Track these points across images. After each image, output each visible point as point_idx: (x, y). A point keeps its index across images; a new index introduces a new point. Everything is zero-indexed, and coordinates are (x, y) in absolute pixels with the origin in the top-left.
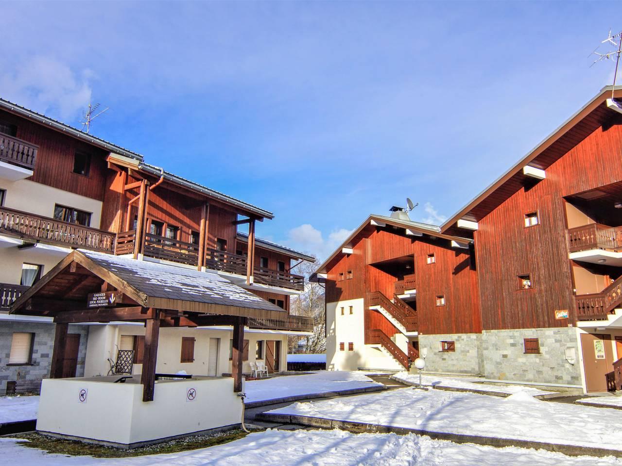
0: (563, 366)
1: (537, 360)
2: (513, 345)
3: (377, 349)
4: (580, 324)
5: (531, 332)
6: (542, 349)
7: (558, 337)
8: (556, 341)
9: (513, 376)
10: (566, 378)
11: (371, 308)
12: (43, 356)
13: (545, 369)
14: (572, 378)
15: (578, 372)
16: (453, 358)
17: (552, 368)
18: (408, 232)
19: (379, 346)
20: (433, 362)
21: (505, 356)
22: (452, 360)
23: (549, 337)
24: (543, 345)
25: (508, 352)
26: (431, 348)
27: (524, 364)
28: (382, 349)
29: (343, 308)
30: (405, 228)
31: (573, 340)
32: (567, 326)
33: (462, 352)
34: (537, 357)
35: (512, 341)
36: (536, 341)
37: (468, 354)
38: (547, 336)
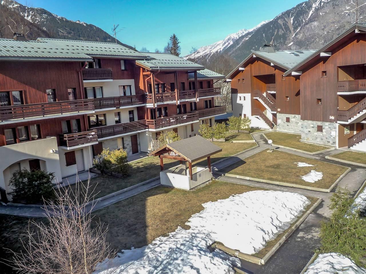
0: (331, 138)
1: (321, 134)
2: (313, 127)
3: (257, 118)
4: (338, 122)
5: (320, 123)
6: (324, 130)
7: (330, 126)
8: (329, 128)
9: (312, 140)
10: (331, 142)
11: (254, 98)
12: (128, 145)
13: (324, 138)
14: (333, 142)
15: (335, 141)
16: (292, 125)
17: (327, 138)
18: (272, 64)
19: (258, 116)
20: (283, 126)
21: (309, 131)
22: (291, 126)
23: (326, 126)
24: (324, 129)
25: (311, 130)
26: (282, 120)
27: (317, 135)
28: (260, 118)
29: (240, 97)
30: (270, 62)
31: (335, 128)
32: (334, 122)
33: (296, 123)
34: (321, 133)
35: (312, 126)
36: (321, 127)
37: (298, 124)
38: (326, 125)
